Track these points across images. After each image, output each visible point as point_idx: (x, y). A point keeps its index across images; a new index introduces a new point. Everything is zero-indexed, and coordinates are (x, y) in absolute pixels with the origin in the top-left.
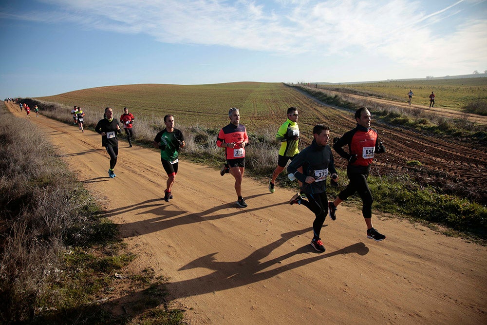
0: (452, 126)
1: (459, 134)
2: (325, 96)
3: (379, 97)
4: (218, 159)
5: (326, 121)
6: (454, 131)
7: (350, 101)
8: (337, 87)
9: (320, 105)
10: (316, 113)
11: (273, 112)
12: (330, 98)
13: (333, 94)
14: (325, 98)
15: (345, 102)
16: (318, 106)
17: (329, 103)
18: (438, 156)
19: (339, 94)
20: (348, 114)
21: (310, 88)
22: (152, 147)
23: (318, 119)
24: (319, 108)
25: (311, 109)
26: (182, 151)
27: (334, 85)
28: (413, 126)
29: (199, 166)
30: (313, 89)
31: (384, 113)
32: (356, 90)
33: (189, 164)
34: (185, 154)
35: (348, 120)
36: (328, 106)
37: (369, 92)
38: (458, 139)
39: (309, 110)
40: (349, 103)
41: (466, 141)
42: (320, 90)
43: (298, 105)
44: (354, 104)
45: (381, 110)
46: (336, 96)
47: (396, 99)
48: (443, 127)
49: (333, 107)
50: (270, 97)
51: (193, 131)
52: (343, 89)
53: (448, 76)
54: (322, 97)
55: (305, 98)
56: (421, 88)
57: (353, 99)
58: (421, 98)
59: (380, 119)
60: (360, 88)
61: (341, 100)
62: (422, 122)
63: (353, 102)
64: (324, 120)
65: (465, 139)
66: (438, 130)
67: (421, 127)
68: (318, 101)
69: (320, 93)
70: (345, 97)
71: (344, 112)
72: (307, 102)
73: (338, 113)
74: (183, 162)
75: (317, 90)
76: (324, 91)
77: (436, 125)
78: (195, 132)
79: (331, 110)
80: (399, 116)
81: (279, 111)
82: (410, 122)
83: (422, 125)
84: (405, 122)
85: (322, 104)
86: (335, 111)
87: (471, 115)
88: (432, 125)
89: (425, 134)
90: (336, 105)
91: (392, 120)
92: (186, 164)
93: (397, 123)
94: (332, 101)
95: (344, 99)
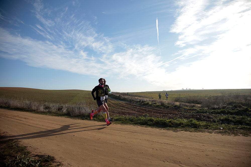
0: (166, 104)
1: (168, 107)
2: (115, 96)
3: (140, 97)
6: (167, 106)
12: (117, 96)
15: (123, 98)
16: (111, 100)
20: (124, 102)
22: (20, 110)
24: (111, 101)
28: (151, 105)
31: (140, 101)
34: (38, 112)
37: (136, 95)
40: (125, 98)
41: (170, 109)
44: (127, 99)
47: (147, 98)
48: (163, 105)
50: (87, 96)
62: (155, 104)
66: (160, 106)
67: (154, 106)
71: (122, 102)
73: (119, 102)
76: (115, 94)
77: (160, 104)
79: (117, 101)
82: (150, 104)
84: (148, 104)
87: (176, 102)
89: (155, 108)
90: (119, 100)
91: (143, 104)
93: (144, 105)
94: (117, 98)
95: (123, 97)
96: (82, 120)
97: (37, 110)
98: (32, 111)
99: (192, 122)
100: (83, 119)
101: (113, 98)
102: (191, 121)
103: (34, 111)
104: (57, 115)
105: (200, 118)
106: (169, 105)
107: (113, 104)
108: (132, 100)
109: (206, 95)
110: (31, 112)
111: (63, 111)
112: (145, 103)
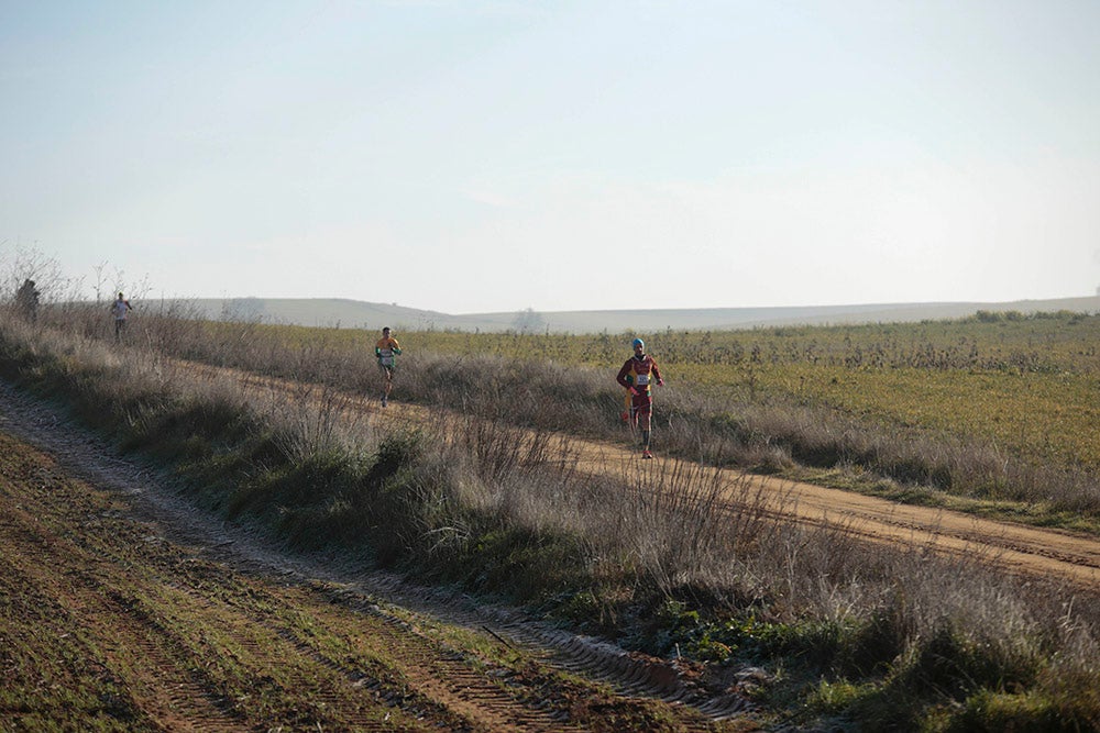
2: (274, 451)
7: (535, 511)
9: (195, 555)
14: (270, 476)
15: (480, 520)
16: (168, 565)
19: (440, 433)
20: (481, 653)
21: (110, 359)
24: (168, 598)
25: (76, 601)
30: (145, 368)
31: (877, 646)
36: (287, 566)
40: (525, 537)
42: (229, 383)
45: (845, 610)
46: (393, 458)
49: (341, 586)
54: (233, 469)
55: (27, 473)
57: (595, 491)
59: (822, 709)
60: (709, 373)
61: (434, 506)
63: (572, 521)
68: (184, 512)
69: (218, 420)
70: (494, 464)
71: (454, 634)
72: (47, 524)
75: (193, 383)
76: (264, 400)
80: (1017, 676)
85: (221, 551)
86: (352, 625)
95: (476, 492)
101: (234, 514)
108: (696, 596)
112: (1000, 701)
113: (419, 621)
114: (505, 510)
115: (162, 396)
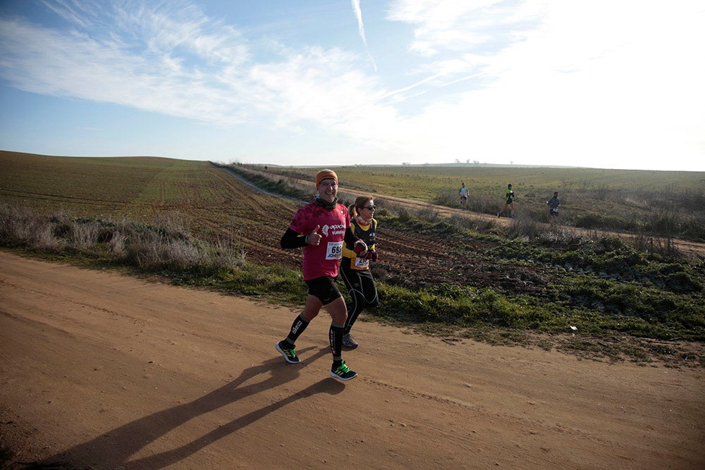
0: (414, 218)
1: (420, 226)
2: (266, 181)
4: (88, 255)
5: (263, 213)
6: (415, 222)
7: (298, 187)
8: (286, 170)
9: (258, 192)
10: (250, 202)
11: (188, 200)
12: (273, 183)
13: (277, 178)
14: (266, 183)
15: (292, 189)
16: (255, 193)
17: (271, 190)
18: (389, 250)
19: (286, 179)
21: (247, 170)
23: (252, 209)
24: (255, 197)
25: (245, 197)
26: (29, 246)
27: (282, 168)
29: (54, 265)
30: (251, 171)
32: (309, 175)
33: (38, 262)
34: (34, 251)
35: (292, 212)
36: (269, 193)
38: (418, 232)
39: (240, 198)
40: (297, 190)
42: (260, 173)
43: (227, 192)
44: (303, 192)
46: (280, 181)
47: (359, 188)
48: (404, 218)
49: (276, 196)
50: (186, 180)
51: (54, 220)
52: (293, 173)
53: (428, 164)
54: (262, 182)
55: (238, 183)
56: (392, 176)
57: (304, 185)
58: (390, 187)
61: (285, 187)
63: (302, 189)
64: (260, 212)
65: (425, 231)
66: (397, 222)
68: (256, 188)
69: (259, 177)
70: (292, 182)
71: (289, 201)
72: (240, 189)
73: (280, 203)
74: (29, 261)
75: (256, 173)
76: (265, 175)
77: (397, 217)
78: (57, 221)
79: (272, 199)
81: (199, 199)
83: (381, 216)
85: (261, 192)
86: (277, 200)
87: (442, 207)
88: (393, 216)
89: (383, 227)
90: (280, 193)
92: (33, 263)
94: (274, 187)
95: (292, 186)
96: (174, 288)
97: (32, 240)
98: (17, 246)
99: (495, 304)
100: (176, 284)
101: (262, 188)
102: (491, 298)
103: (24, 245)
104: (97, 265)
105: (513, 281)
106: (422, 222)
107: (264, 209)
109: (520, 184)
110: (11, 247)
111: (112, 247)
113: (285, 200)
114: (294, 187)
115: (253, 174)
